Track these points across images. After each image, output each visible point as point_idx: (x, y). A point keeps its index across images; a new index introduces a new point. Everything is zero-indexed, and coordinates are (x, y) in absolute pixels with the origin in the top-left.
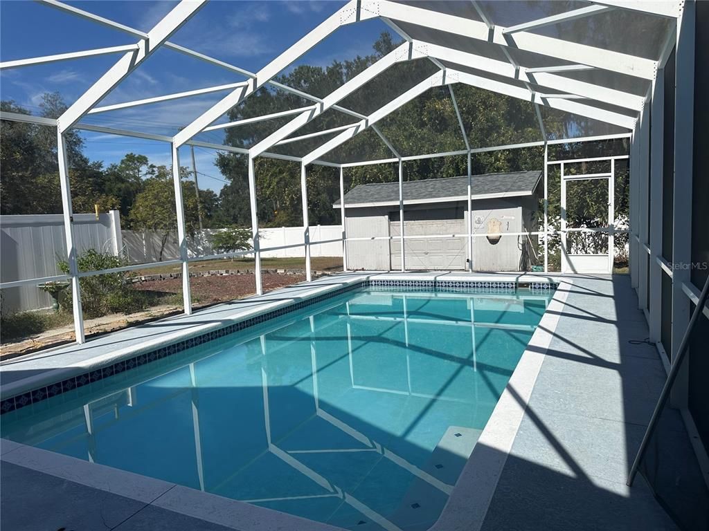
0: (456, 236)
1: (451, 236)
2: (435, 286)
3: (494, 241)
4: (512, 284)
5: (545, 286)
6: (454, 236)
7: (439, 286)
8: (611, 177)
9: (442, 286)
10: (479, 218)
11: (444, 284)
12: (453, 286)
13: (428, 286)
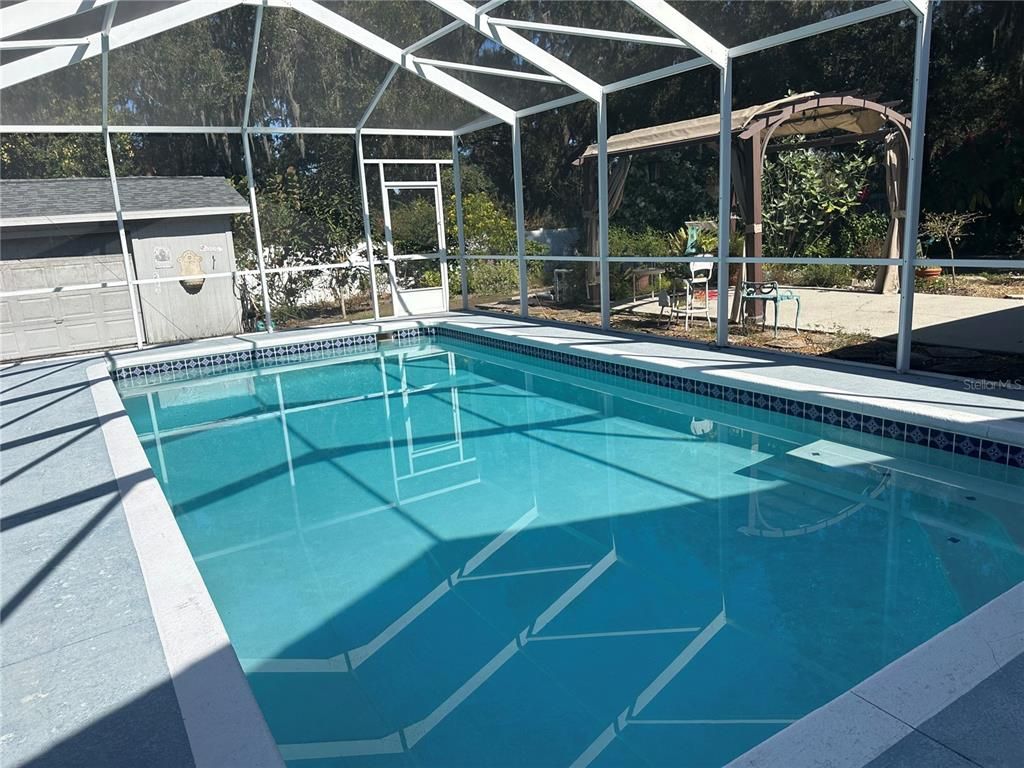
0: (109, 285)
1: (100, 285)
2: (254, 358)
3: (193, 289)
4: (373, 336)
5: (414, 333)
6: (104, 285)
7: (261, 357)
8: (437, 185)
9: (266, 356)
10: (162, 251)
11: (269, 353)
12: (285, 354)
13: (241, 360)
